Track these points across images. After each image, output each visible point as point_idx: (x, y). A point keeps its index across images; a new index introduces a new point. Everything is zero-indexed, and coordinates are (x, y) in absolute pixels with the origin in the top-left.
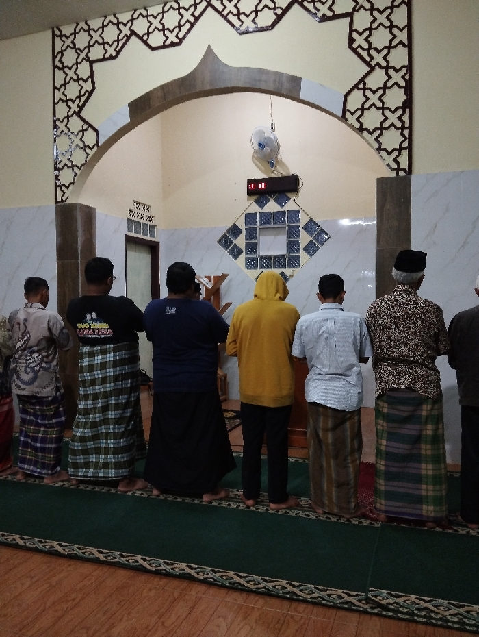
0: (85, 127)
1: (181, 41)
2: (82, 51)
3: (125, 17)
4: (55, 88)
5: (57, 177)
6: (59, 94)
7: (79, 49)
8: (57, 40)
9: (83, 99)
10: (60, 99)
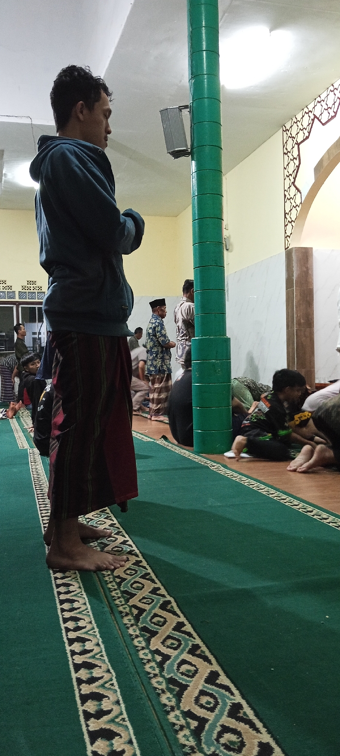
0: (297, 191)
1: (336, 113)
2: (294, 138)
3: (310, 107)
4: (284, 168)
5: (285, 231)
6: (286, 171)
7: (293, 137)
8: (285, 133)
9: (295, 172)
10: (287, 176)
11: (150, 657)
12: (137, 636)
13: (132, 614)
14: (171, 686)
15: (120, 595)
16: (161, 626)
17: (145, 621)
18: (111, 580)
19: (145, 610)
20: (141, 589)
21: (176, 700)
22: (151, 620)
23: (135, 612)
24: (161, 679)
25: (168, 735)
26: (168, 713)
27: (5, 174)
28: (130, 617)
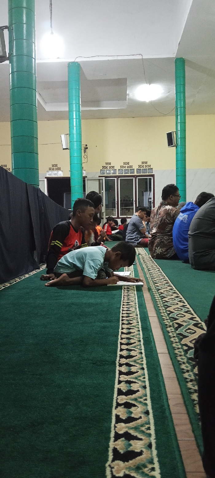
11: (180, 346)
12: (174, 337)
13: (174, 327)
14: (191, 361)
15: (168, 318)
16: (192, 334)
17: (181, 330)
18: (164, 312)
19: (182, 325)
20: (183, 317)
21: (192, 368)
22: (185, 331)
23: (176, 326)
24: (184, 357)
25: (180, 383)
26: (184, 373)
27: (128, 94)
28: (172, 328)
